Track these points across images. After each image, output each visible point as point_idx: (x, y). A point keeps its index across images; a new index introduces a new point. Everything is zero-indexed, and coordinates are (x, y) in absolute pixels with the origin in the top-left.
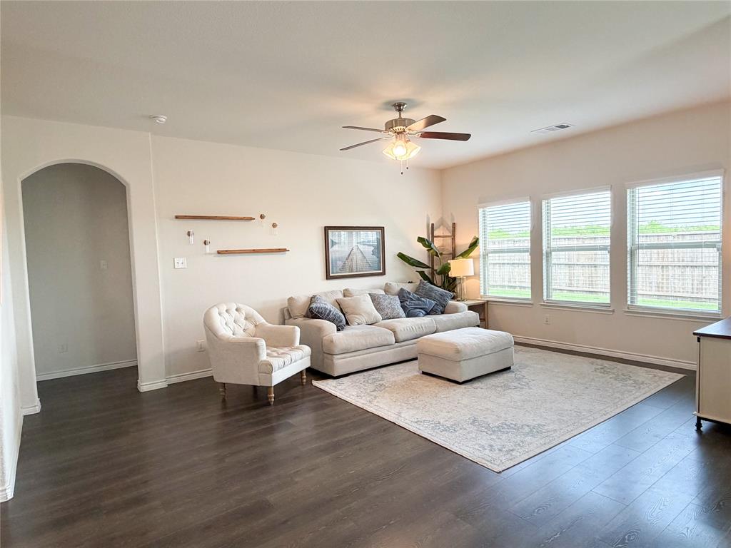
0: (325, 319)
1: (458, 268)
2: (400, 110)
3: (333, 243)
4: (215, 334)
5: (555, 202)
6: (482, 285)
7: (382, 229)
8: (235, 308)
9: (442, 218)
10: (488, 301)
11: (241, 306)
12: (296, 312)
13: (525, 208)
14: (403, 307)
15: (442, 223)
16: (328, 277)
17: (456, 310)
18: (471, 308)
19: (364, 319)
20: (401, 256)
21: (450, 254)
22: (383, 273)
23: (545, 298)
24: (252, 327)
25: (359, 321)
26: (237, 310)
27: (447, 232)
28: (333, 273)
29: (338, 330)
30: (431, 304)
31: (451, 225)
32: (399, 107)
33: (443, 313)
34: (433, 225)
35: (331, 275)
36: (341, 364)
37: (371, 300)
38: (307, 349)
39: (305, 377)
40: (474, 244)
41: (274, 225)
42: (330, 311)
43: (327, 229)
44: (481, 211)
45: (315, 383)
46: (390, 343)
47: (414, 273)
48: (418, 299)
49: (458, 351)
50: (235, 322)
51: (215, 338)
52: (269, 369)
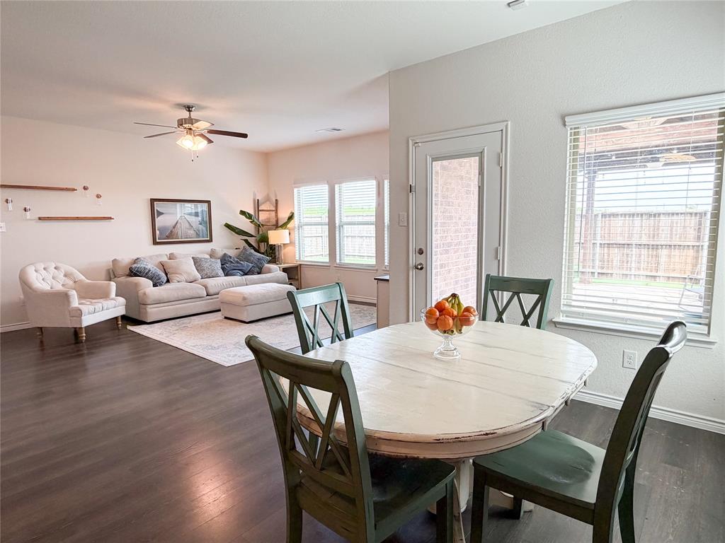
0: (144, 277)
1: (275, 237)
2: (190, 111)
3: (160, 214)
4: (30, 288)
5: (345, 186)
6: (297, 252)
7: (208, 202)
8: (54, 266)
9: (268, 195)
10: (301, 265)
11: (59, 265)
12: (120, 272)
13: (324, 189)
14: (223, 269)
15: (268, 199)
16: (155, 243)
17: (269, 271)
18: (285, 270)
19: (183, 278)
20: (228, 226)
21: (273, 225)
22: (211, 241)
23: (338, 261)
24: (71, 283)
25: (178, 279)
26: (55, 268)
27: (272, 207)
28: (159, 239)
29: (155, 285)
30: (248, 266)
31: (274, 201)
32: (189, 108)
33: (259, 273)
34: (258, 200)
35: (158, 241)
36: (153, 312)
37: (193, 263)
38: (122, 300)
39: (120, 323)
40: (291, 218)
41: (98, 196)
42: (150, 271)
43: (153, 201)
44: (296, 190)
45: (129, 328)
46: (201, 296)
47: (239, 241)
48: (237, 262)
49: (244, 299)
50: (53, 278)
51: (30, 291)
52: (79, 313)
